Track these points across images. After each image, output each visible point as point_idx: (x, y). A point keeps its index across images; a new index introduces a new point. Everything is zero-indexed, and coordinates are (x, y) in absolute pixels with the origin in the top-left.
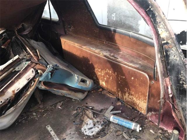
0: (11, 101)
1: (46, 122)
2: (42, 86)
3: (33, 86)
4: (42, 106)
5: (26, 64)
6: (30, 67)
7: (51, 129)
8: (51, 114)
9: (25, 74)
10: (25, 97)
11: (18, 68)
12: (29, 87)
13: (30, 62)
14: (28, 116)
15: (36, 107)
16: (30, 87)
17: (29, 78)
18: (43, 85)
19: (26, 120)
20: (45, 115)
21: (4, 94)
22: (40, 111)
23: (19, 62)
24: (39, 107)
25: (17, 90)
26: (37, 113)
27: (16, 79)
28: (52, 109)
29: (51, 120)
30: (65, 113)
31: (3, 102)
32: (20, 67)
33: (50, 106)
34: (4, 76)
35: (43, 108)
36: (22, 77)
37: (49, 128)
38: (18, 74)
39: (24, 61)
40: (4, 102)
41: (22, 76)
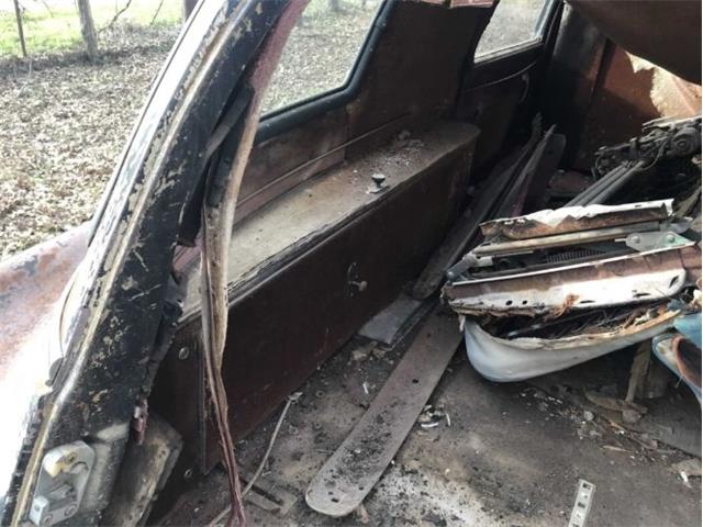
0: (546, 318)
1: (595, 470)
2: (671, 348)
3: (639, 323)
4: (633, 419)
5: (672, 241)
6: (679, 262)
7: (587, 502)
8: (634, 464)
9: (644, 272)
10: (590, 338)
11: (638, 241)
12: (623, 321)
13: (692, 243)
14: (567, 404)
15: (612, 404)
16: (627, 322)
17: (646, 292)
18: (675, 349)
19: (552, 407)
20: (612, 448)
21: (547, 289)
22: (613, 424)
23: (656, 224)
24: (621, 413)
25: (583, 302)
26: (599, 420)
27: (608, 270)
28: (657, 456)
29: (615, 479)
30: (680, 509)
31: (528, 305)
32: (645, 239)
33: (658, 442)
34: (584, 239)
35: (630, 427)
36: (628, 275)
37: (584, 494)
38: (625, 257)
39: (675, 230)
40: (529, 309)
41: (630, 271)
